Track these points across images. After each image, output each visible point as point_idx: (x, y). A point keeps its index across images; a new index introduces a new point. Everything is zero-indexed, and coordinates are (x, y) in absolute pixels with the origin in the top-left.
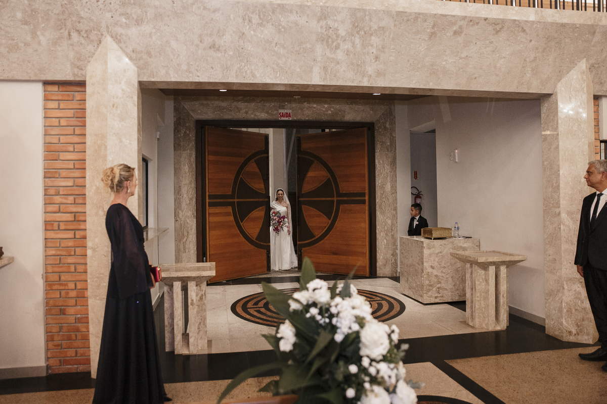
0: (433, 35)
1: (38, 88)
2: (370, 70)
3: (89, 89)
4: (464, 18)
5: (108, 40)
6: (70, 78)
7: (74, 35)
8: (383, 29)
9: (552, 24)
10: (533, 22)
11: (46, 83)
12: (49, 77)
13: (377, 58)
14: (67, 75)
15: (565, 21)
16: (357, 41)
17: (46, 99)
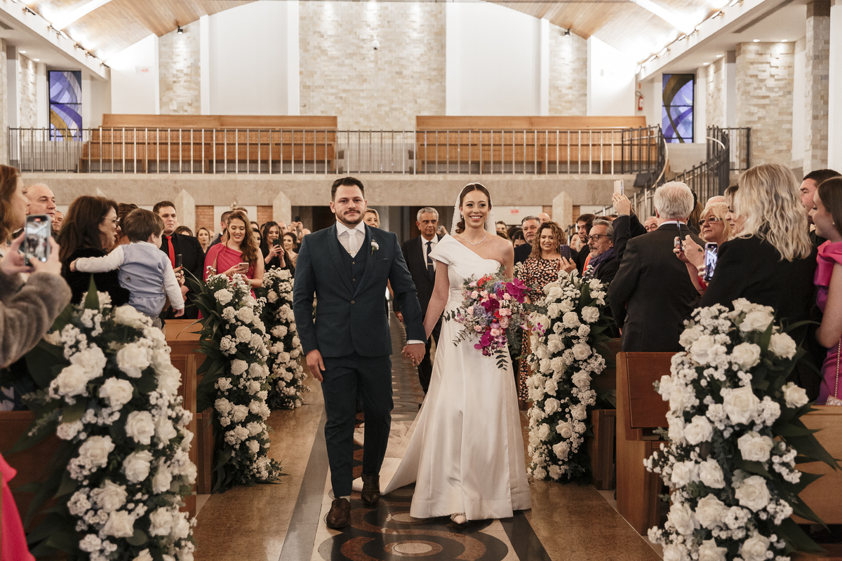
0: (400, 187)
1: (255, 208)
2: (378, 200)
3: (274, 209)
4: (412, 181)
5: (281, 193)
6: (267, 204)
7: (270, 192)
8: (380, 186)
9: (451, 181)
10: (442, 181)
11: (258, 206)
12: (260, 204)
13: (379, 196)
14: (266, 204)
15: (456, 179)
16: (371, 190)
17: (258, 211)
